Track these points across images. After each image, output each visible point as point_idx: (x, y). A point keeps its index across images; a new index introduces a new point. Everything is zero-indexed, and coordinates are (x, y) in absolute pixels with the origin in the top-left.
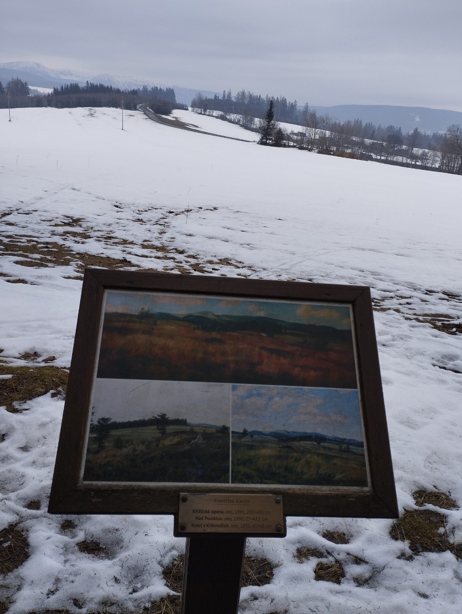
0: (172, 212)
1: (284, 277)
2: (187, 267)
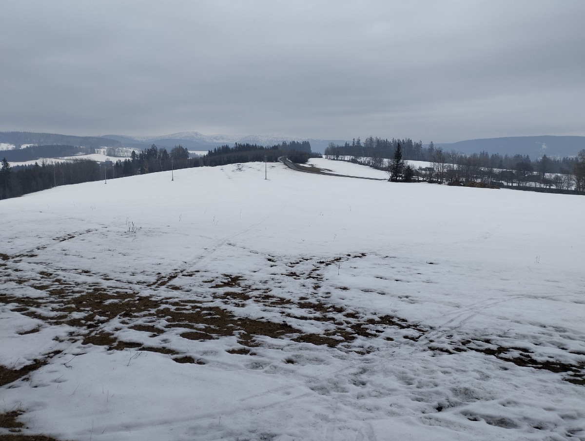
0: (323, 262)
1: (457, 338)
2: (349, 330)
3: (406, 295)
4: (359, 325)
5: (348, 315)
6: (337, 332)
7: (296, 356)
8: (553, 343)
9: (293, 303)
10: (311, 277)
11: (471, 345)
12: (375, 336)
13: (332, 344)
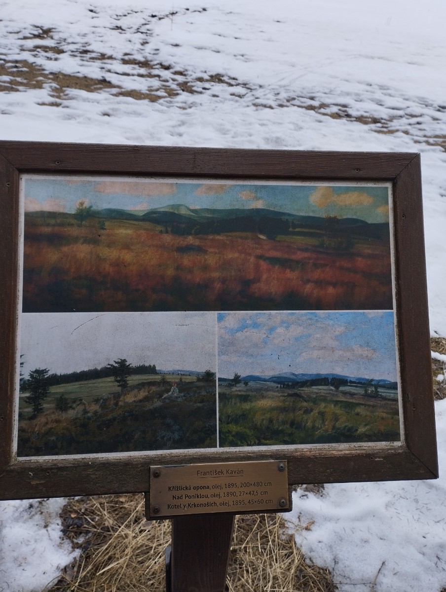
0: (155, 16)
1: (284, 95)
2: (174, 86)
3: (241, 53)
4: (186, 83)
5: (176, 73)
6: (161, 88)
7: (113, 110)
8: (372, 100)
9: (115, 59)
10: (139, 32)
11: (296, 102)
12: (201, 93)
13: (154, 99)
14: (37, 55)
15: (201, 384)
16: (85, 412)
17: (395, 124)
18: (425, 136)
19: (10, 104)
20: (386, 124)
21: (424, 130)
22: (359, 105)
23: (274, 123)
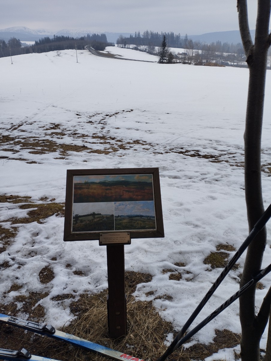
0: (108, 115)
1: (168, 148)
2: (116, 147)
3: (149, 130)
4: (122, 145)
5: (117, 141)
6: (110, 148)
7: (88, 159)
8: (212, 148)
9: (89, 136)
10: (100, 123)
11: (174, 150)
12: (129, 149)
13: (107, 153)
14: (53, 137)
15: (111, 217)
16: (86, 223)
17: (222, 158)
18: (236, 163)
19: (42, 159)
20: (218, 158)
21: (236, 160)
22: (204, 150)
23: (163, 160)
